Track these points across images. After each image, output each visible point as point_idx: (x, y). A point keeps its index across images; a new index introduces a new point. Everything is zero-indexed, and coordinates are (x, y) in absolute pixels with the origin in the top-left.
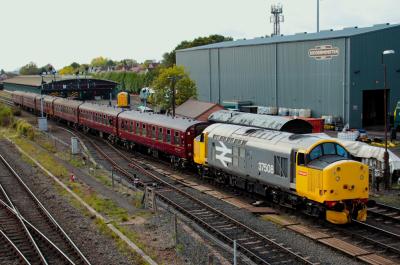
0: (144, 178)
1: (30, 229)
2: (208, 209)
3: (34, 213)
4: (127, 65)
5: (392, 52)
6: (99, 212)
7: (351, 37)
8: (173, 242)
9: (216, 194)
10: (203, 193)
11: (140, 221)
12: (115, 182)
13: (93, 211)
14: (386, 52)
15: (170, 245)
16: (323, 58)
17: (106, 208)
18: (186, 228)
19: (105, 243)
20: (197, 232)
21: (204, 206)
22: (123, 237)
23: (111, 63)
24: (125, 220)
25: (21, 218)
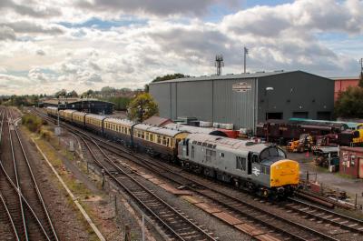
0: (112, 169)
1: (24, 203)
2: (147, 191)
3: (31, 192)
4: (124, 91)
5: (271, 88)
6: (72, 191)
7: (259, 78)
8: (114, 215)
9: (155, 181)
10: (147, 179)
11: (98, 198)
12: (90, 171)
13: (69, 191)
14: (268, 89)
15: (111, 217)
16: (241, 91)
17: (78, 189)
18: (127, 204)
19: (69, 214)
20: (133, 207)
21: (144, 189)
22: (82, 210)
23: (114, 91)
24: (87, 198)
25: (20, 194)
